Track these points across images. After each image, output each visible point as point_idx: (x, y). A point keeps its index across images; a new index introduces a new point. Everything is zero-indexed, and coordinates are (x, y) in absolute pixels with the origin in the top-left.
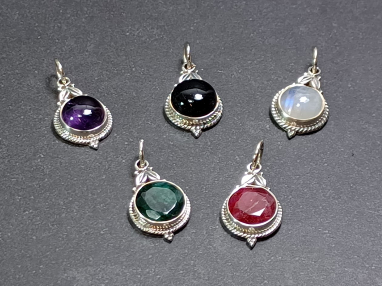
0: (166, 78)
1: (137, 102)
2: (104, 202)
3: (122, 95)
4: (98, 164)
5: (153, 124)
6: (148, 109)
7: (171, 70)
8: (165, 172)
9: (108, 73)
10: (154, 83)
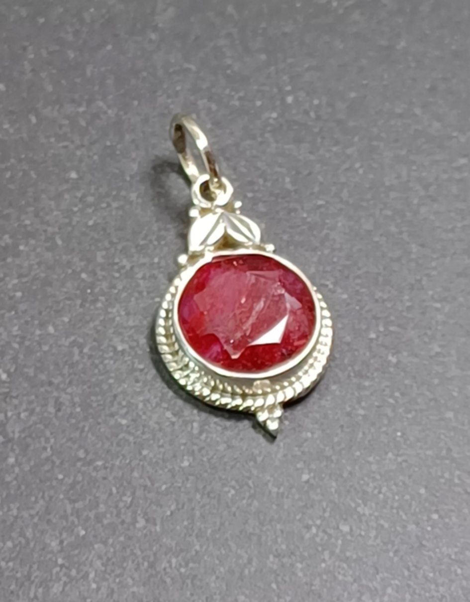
0: (383, 135)
1: (295, 210)
2: (182, 550)
3: (251, 183)
4: (169, 414)
5: (339, 290)
6: (327, 235)
7: (398, 110)
8: (371, 459)
9: (214, 107)
10: (349, 151)
